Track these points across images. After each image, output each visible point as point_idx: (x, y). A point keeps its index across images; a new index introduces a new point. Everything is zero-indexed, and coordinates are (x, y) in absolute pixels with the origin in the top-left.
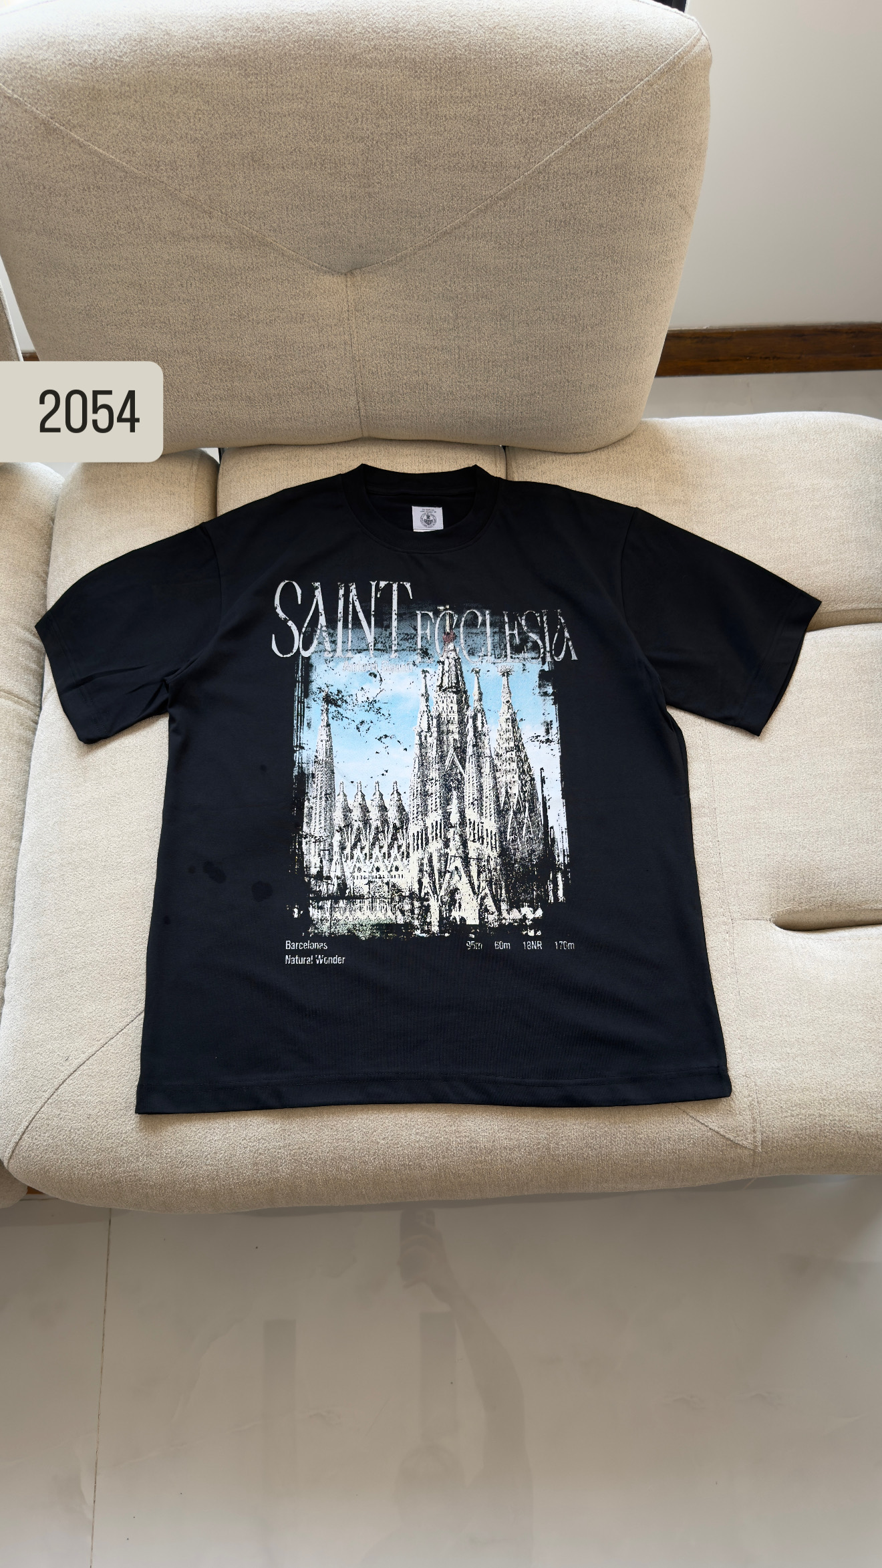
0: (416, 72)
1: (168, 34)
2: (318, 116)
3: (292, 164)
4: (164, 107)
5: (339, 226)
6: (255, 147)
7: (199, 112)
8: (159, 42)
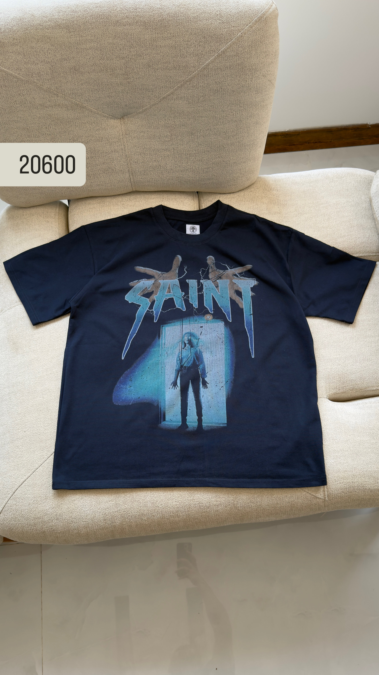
0: (146, 27)
1: (33, 15)
2: (103, 48)
3: (93, 71)
4: (33, 48)
5: (116, 97)
6: (75, 64)
7: (49, 50)
8: (29, 19)
